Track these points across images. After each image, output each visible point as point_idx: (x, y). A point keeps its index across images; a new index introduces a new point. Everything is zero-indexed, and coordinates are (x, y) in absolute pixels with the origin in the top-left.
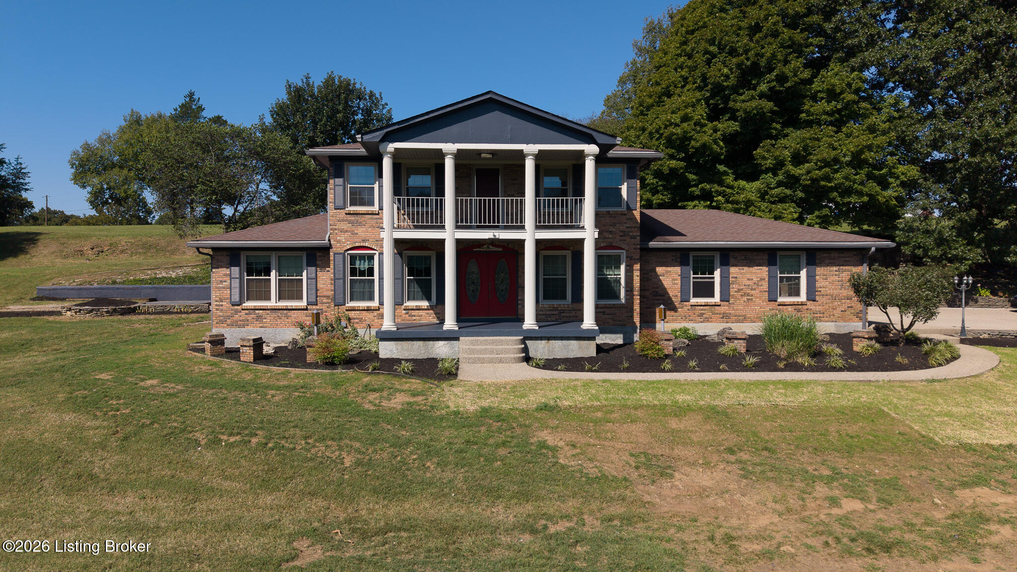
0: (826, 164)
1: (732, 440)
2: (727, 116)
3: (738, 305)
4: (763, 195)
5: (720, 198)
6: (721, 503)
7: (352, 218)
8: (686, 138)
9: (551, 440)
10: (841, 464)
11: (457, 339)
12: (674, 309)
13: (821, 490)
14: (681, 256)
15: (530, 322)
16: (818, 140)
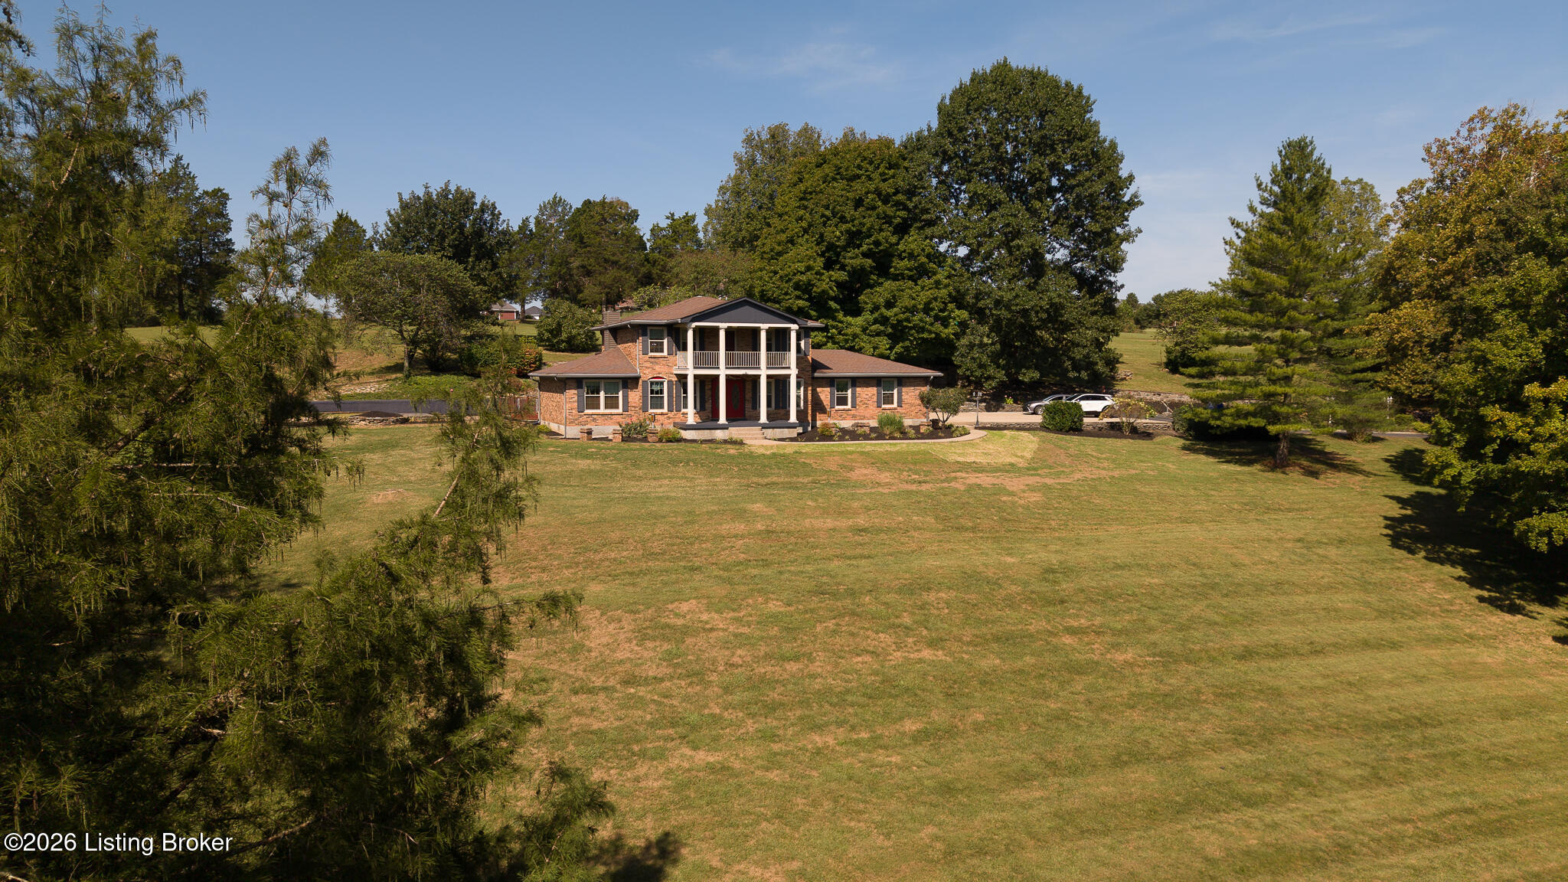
0: (907, 309)
1: (872, 460)
2: (838, 267)
3: (861, 410)
4: (864, 330)
7: (653, 360)
8: (810, 284)
9: (807, 461)
10: (913, 467)
11: (727, 429)
12: (826, 412)
13: (905, 473)
14: (831, 382)
15: (763, 419)
16: (902, 291)
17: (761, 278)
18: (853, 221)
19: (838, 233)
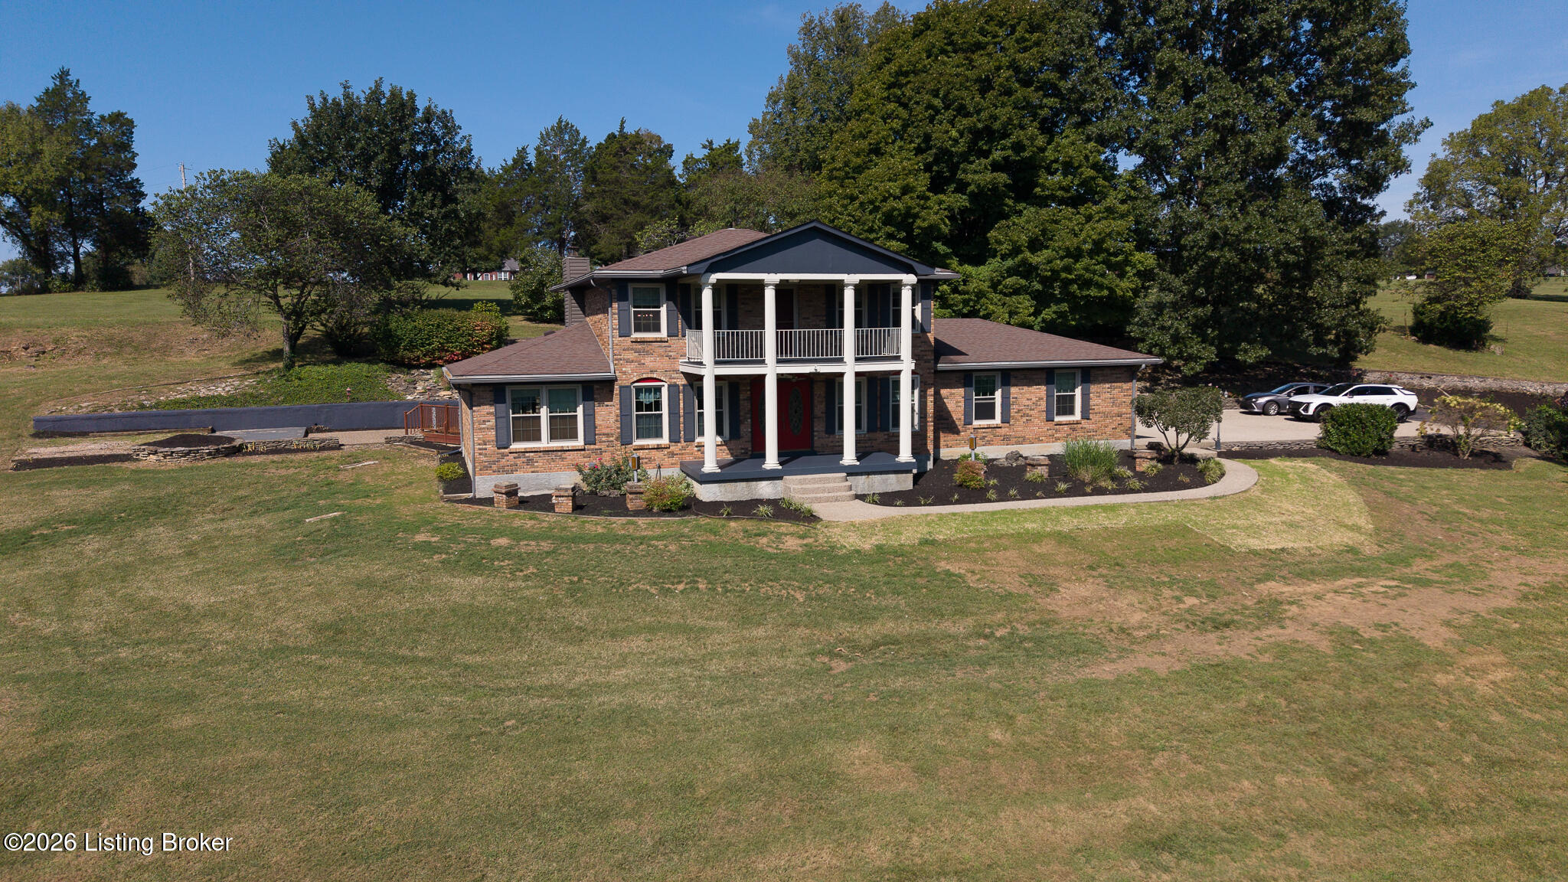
0: (1066, 252)
1: (1090, 560)
2: (953, 187)
3: (1018, 427)
4: (994, 285)
5: (945, 287)
6: (1102, 607)
7: (639, 346)
8: (909, 215)
9: (954, 568)
10: (1174, 571)
11: (781, 478)
12: (957, 432)
13: (1167, 592)
14: (965, 378)
15: (849, 457)
16: (1056, 222)
17: (830, 208)
18: (978, 112)
19: (954, 133)
